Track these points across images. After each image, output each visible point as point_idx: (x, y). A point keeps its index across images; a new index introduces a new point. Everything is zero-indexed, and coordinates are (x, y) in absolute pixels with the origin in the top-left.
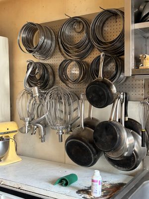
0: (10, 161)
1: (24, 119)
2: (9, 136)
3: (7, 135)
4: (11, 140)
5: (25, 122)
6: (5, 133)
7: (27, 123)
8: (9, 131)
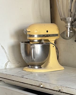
0: (51, 68)
1: (65, 20)
2: (50, 39)
3: (46, 38)
4: (51, 46)
5: (67, 22)
6: (44, 36)
7: (69, 24)
8: (48, 33)
